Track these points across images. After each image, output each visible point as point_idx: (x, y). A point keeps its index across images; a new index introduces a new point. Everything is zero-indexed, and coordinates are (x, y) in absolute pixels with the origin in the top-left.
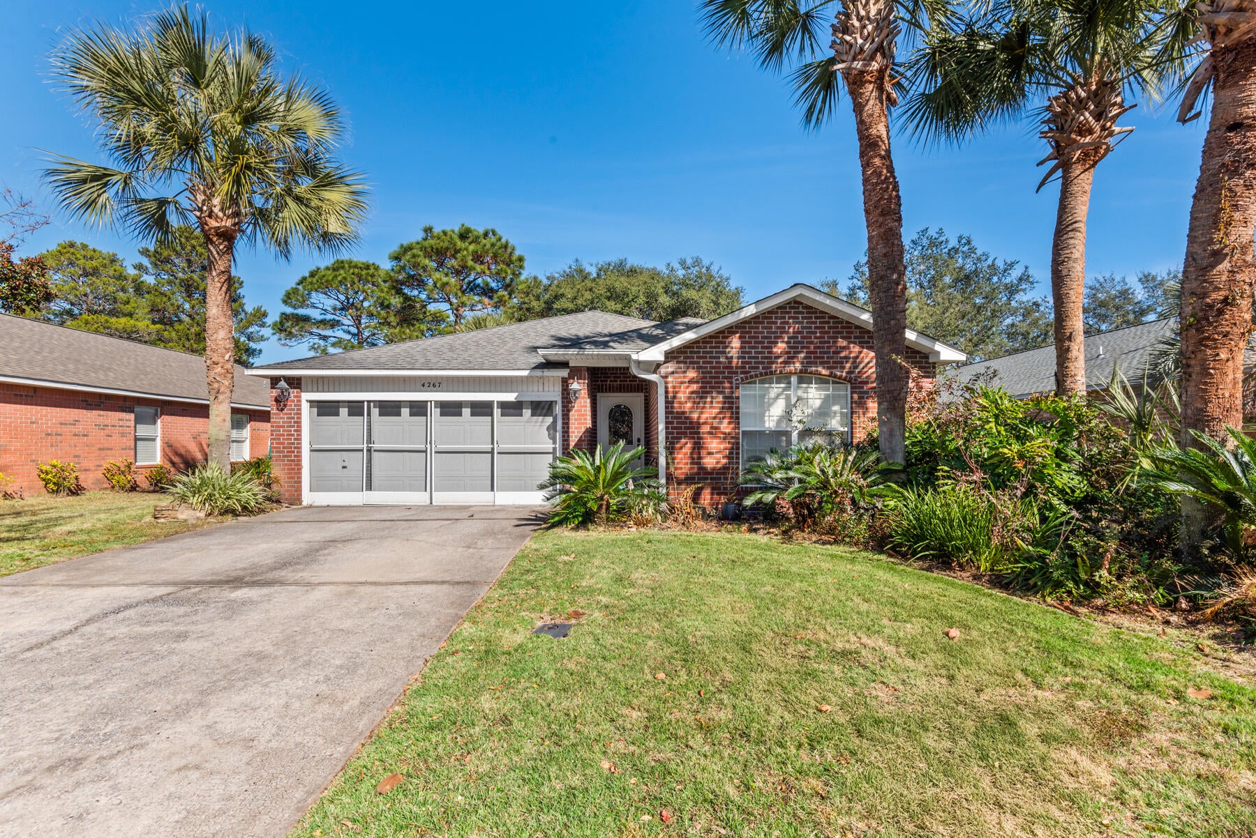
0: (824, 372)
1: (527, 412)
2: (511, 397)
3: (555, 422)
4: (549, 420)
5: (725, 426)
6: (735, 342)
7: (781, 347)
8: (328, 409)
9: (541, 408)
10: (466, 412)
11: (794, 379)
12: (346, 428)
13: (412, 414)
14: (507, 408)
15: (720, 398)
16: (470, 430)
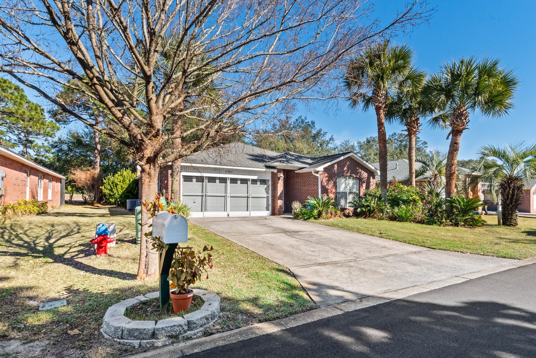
0: (355, 176)
1: (259, 183)
2: (255, 178)
3: (268, 187)
4: (266, 186)
5: (334, 191)
6: (336, 166)
7: (345, 168)
8: (188, 179)
9: (263, 182)
10: (239, 182)
11: (347, 178)
12: (195, 185)
13: (220, 182)
14: (254, 182)
15: (333, 182)
16: (240, 189)
